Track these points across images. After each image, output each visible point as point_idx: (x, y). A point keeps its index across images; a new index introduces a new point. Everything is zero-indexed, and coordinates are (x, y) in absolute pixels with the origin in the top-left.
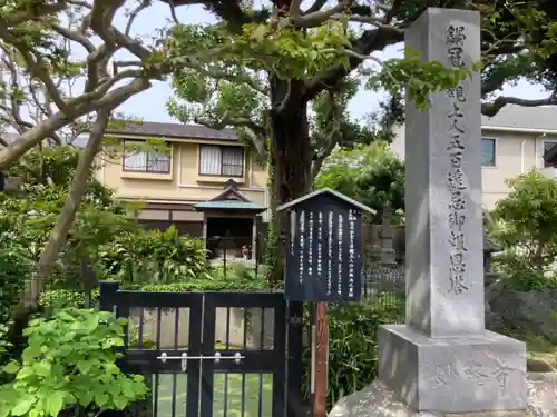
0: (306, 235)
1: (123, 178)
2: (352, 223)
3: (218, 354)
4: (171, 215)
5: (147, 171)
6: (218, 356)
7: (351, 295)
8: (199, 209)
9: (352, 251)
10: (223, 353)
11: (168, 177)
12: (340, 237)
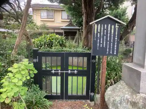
0: (100, 33)
1: (41, 20)
2: (117, 29)
3: (69, 71)
4: (54, 31)
5: (47, 18)
6: (69, 72)
7: (115, 54)
8: (62, 29)
9: (116, 38)
10: (71, 70)
11: (53, 20)
12: (112, 34)
